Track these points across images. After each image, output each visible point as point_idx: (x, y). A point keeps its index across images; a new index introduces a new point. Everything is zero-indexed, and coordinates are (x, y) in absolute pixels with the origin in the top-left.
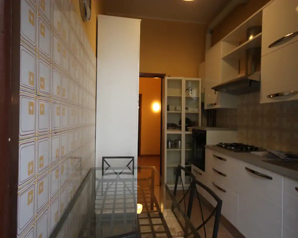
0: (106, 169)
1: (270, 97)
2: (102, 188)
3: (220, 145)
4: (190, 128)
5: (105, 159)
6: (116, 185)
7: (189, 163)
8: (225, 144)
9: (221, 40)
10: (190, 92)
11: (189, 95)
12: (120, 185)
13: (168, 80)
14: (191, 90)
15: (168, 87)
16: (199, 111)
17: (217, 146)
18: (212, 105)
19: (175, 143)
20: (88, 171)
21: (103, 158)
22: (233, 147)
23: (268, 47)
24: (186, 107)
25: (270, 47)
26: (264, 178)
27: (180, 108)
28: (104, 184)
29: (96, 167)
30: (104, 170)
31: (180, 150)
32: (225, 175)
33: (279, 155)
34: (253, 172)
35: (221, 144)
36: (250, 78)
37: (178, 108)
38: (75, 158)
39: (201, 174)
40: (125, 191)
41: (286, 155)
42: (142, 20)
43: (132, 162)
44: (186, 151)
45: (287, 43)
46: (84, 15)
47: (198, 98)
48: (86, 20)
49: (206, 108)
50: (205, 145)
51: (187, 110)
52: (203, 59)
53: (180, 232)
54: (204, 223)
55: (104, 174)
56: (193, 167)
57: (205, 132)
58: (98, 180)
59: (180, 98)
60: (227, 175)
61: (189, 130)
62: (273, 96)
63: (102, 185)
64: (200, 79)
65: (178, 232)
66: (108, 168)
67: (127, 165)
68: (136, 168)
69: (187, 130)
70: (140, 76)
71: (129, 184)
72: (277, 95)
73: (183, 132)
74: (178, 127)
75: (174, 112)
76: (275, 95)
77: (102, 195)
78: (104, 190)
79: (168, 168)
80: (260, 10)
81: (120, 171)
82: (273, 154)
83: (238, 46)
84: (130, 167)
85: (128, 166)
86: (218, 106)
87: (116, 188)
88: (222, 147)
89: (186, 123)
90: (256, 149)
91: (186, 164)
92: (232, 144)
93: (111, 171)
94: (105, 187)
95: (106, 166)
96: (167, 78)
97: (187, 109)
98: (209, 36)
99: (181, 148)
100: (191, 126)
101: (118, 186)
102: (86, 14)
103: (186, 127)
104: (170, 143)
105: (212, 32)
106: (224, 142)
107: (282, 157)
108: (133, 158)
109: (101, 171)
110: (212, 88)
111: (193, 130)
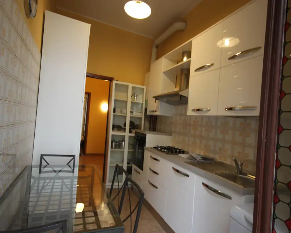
0: (44, 166)
1: (194, 111)
2: (38, 186)
3: (156, 148)
4: (134, 131)
5: (44, 157)
6: (54, 183)
7: (131, 163)
8: (160, 147)
9: (163, 56)
10: (136, 98)
11: (134, 100)
12: (58, 182)
13: (116, 84)
14: (137, 96)
15: (116, 90)
16: (142, 115)
17: (154, 149)
18: (153, 111)
19: (118, 144)
20: (23, 169)
21: (42, 156)
22: (166, 150)
23: (194, 70)
24: (131, 111)
25: (196, 71)
26: (185, 176)
27: (125, 112)
28: (41, 182)
29: (33, 164)
30: (42, 168)
31: (123, 150)
32: (158, 174)
33: (197, 157)
34: (178, 171)
35: (158, 147)
36: (181, 93)
37: (124, 111)
38: (8, 155)
39: (140, 173)
40: (62, 188)
41: (202, 157)
42: (92, 25)
43: (73, 160)
44: (128, 152)
45: (207, 71)
46: (29, 12)
47: (142, 104)
48: (30, 17)
49: (148, 113)
50: (144, 147)
51: (131, 114)
52: (148, 70)
53: (111, 223)
54: (131, 213)
55: (41, 172)
56: (134, 167)
57: (146, 135)
58: (34, 178)
59: (126, 102)
60: (159, 174)
61: (132, 132)
62: (196, 111)
63: (39, 183)
64: (144, 87)
65: (110, 224)
66: (47, 166)
67: (67, 163)
68: (77, 166)
69: (130, 132)
70: (87, 76)
71: (67, 182)
72: (198, 110)
73: (127, 134)
74: (123, 129)
75: (120, 114)
76: (197, 110)
77: (37, 193)
78: (40, 188)
79: (110, 167)
80: (191, 40)
81: (59, 169)
82: (193, 157)
83: (176, 64)
84: (71, 166)
85: (69, 164)
86: (157, 113)
87: (53, 186)
88: (158, 149)
89: (130, 125)
90: (183, 152)
91: (128, 163)
92: (166, 147)
93: (50, 169)
94: (41, 185)
95: (44, 163)
96: (114, 82)
97: (132, 112)
98: (154, 50)
99: (124, 149)
100: (134, 129)
101: (55, 184)
102: (31, 11)
103: (130, 129)
104: (114, 143)
105: (157, 47)
106: (160, 145)
107: (198, 160)
108: (74, 156)
109: (38, 169)
110: (154, 97)
111: (136, 133)
